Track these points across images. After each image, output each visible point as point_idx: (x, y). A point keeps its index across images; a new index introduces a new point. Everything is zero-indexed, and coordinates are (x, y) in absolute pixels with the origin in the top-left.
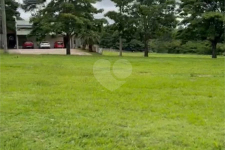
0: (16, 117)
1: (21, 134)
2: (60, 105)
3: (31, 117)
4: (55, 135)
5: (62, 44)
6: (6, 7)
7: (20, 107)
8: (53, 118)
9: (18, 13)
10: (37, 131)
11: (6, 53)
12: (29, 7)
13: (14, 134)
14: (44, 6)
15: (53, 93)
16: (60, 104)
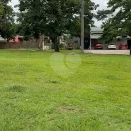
0: (93, 103)
1: (98, 117)
2: (128, 97)
3: (105, 104)
4: (125, 122)
5: (126, 46)
6: (84, 17)
7: (95, 95)
8: (122, 107)
9: (93, 22)
10: (110, 117)
11: (82, 53)
12: (101, 17)
13: (93, 116)
14: (112, 16)
15: (121, 86)
16: (127, 95)
